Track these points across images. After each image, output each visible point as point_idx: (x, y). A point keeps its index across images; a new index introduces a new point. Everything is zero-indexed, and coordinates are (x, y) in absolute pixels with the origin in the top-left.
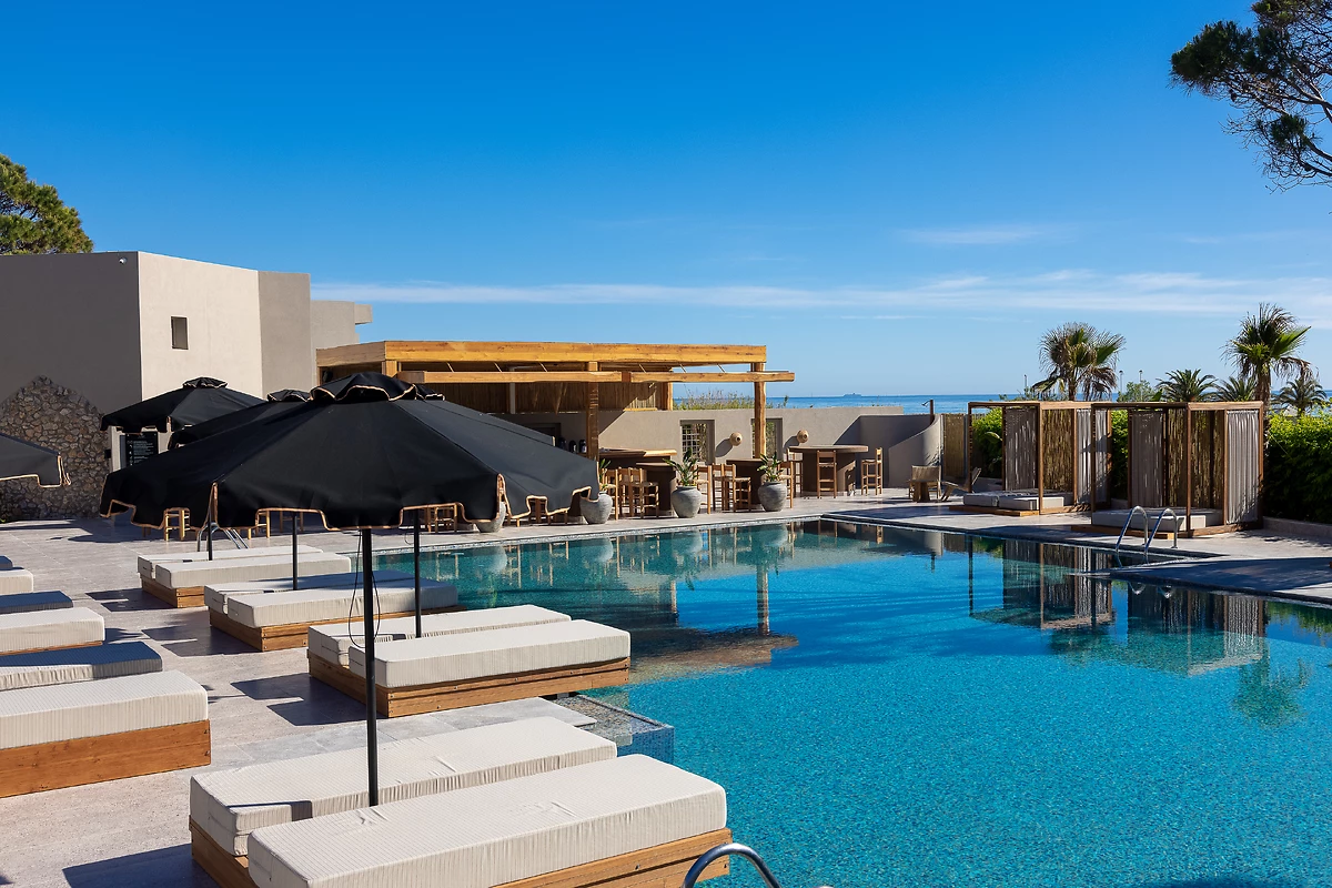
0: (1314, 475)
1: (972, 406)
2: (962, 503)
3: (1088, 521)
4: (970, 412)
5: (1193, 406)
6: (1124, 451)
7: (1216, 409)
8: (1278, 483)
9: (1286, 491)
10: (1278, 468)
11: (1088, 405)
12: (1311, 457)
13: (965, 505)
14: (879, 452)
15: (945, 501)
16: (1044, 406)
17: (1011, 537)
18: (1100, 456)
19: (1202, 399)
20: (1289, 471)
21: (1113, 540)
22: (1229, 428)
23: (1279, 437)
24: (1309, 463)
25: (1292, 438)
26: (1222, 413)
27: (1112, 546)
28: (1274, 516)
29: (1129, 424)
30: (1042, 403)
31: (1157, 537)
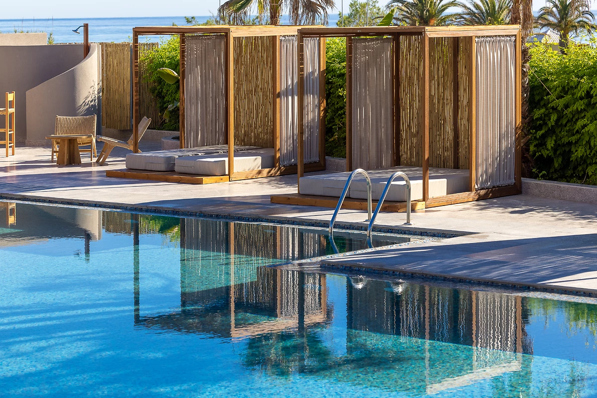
0: (585, 121)
1: (137, 32)
2: (124, 167)
3: (292, 190)
4: (136, 40)
5: (433, 32)
6: (341, 92)
7: (461, 34)
8: (540, 133)
9: (550, 143)
10: (538, 113)
11: (293, 31)
12: (581, 98)
13: (129, 169)
14: (11, 97)
15: (102, 164)
16: (237, 32)
17: (191, 214)
18: (311, 100)
19: (443, 22)
20: (554, 117)
21: (325, 215)
22: (478, 60)
23: (541, 71)
24: (580, 105)
25: (557, 74)
26: (469, 40)
27: (325, 224)
28: (535, 176)
29: (349, 55)
30: (233, 28)
31: (385, 210)
